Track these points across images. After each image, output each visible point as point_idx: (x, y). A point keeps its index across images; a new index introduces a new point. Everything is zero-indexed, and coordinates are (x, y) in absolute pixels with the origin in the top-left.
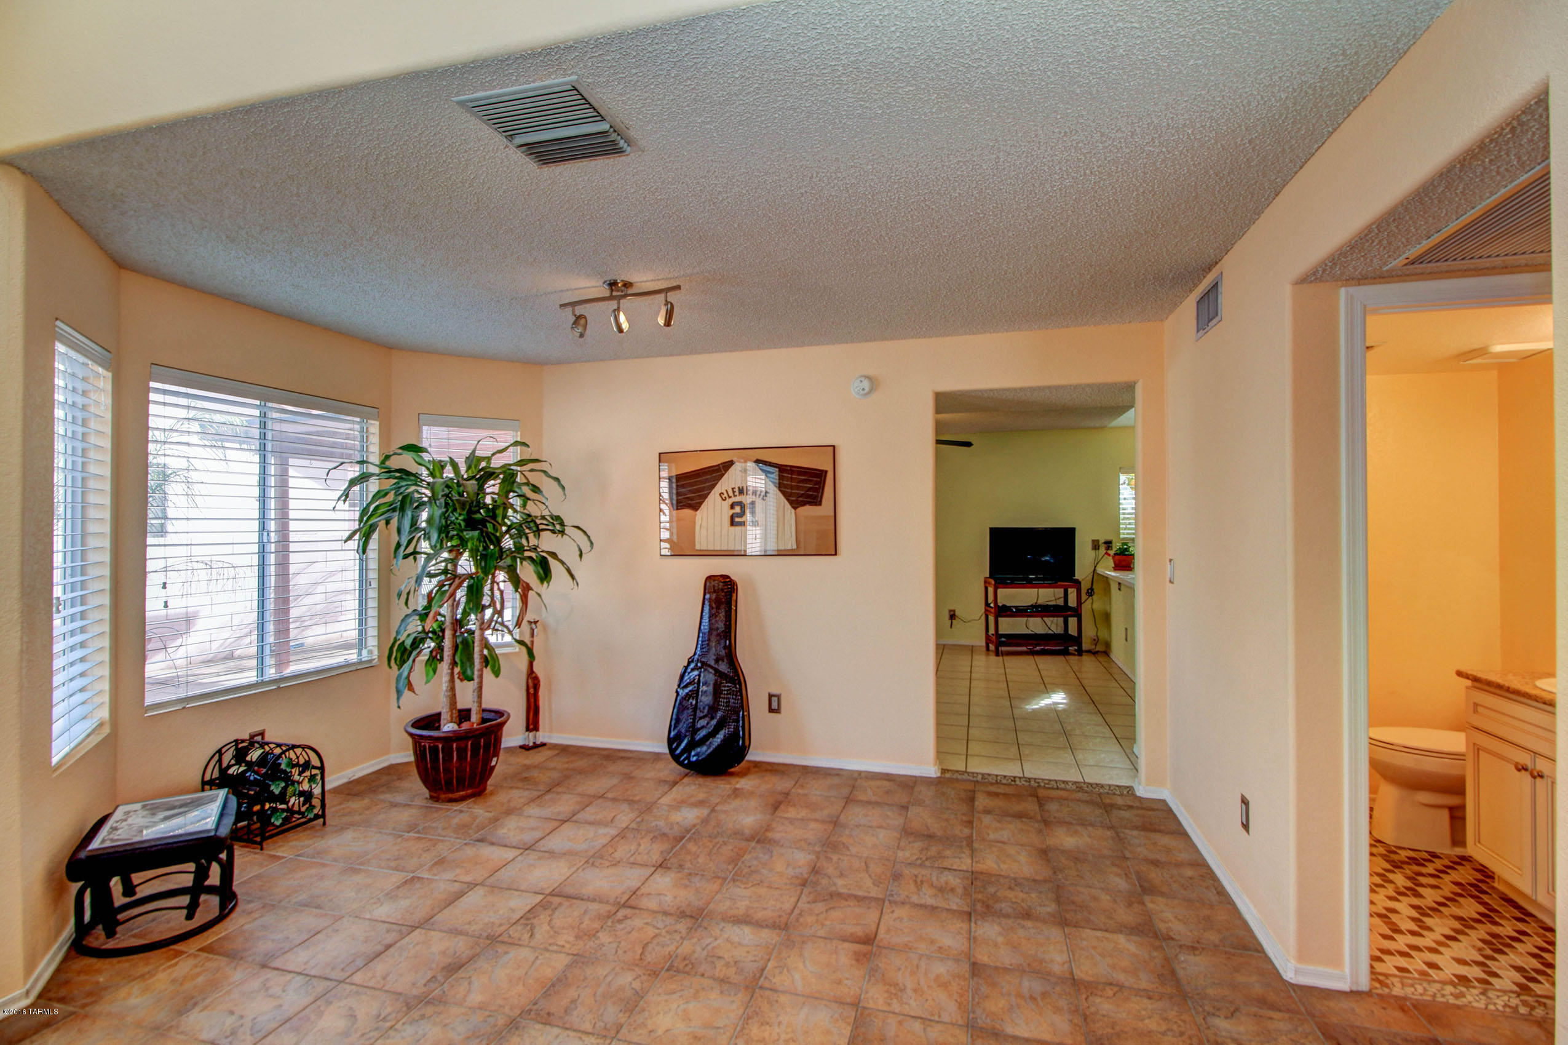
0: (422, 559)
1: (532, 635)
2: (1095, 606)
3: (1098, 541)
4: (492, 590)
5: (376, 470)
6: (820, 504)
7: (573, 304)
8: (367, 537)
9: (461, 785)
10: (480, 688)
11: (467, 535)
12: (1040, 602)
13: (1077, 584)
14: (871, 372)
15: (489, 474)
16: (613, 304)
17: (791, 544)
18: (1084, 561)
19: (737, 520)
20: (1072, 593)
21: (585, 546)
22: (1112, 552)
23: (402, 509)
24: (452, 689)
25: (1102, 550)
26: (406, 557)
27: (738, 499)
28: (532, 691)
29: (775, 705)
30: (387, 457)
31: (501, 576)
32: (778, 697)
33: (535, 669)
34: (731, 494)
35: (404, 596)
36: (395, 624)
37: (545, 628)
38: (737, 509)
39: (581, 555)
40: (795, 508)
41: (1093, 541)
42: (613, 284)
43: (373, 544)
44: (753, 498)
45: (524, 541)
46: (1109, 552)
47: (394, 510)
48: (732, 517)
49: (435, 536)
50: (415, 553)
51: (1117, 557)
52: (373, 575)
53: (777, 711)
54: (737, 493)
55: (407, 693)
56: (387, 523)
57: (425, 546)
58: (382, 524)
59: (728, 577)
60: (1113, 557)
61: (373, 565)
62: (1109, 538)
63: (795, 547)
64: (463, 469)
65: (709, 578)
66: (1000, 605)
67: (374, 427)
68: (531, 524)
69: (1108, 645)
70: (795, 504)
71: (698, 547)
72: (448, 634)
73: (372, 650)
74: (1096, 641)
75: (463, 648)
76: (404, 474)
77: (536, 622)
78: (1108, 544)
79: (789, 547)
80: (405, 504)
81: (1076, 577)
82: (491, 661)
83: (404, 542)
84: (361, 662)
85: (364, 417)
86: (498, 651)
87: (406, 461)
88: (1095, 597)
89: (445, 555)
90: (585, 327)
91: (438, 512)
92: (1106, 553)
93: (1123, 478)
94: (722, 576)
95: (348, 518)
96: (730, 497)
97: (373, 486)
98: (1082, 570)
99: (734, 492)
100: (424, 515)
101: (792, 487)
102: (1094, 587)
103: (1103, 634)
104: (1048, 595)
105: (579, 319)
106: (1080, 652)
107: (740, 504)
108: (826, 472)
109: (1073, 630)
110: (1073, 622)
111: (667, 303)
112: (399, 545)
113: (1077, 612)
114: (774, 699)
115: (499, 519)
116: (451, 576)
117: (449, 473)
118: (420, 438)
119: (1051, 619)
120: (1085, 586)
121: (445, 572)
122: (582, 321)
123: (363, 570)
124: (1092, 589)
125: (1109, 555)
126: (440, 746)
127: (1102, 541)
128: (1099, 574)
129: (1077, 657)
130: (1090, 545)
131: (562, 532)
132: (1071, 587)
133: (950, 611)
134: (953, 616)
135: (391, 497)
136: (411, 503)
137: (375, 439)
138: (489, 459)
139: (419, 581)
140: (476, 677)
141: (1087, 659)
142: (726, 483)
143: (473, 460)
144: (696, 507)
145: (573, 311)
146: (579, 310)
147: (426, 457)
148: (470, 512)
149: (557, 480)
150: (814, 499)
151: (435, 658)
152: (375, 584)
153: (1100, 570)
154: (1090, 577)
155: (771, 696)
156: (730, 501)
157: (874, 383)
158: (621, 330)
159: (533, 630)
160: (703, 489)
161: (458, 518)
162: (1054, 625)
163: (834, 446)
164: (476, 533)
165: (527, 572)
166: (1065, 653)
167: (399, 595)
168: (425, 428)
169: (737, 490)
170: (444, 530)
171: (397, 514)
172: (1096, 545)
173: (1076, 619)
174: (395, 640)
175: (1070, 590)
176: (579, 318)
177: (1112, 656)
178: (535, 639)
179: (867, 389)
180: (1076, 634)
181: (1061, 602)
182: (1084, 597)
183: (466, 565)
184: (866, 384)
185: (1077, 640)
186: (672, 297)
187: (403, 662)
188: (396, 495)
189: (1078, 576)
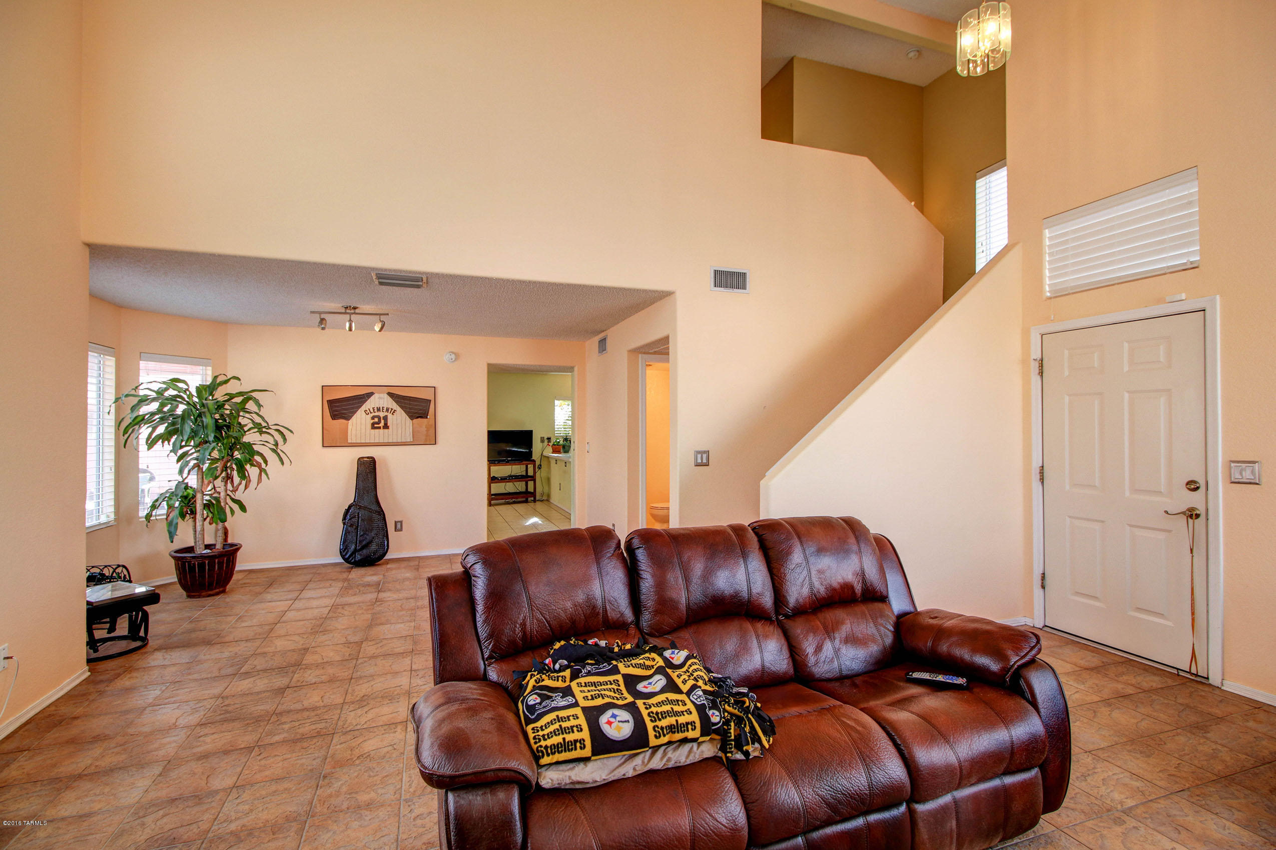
2: (543, 474)
3: (544, 438)
6: (426, 418)
7: (322, 313)
9: (210, 588)
12: (513, 474)
13: (533, 463)
14: (455, 350)
17: (410, 439)
18: (537, 448)
19: (376, 426)
20: (530, 467)
22: (551, 444)
25: (546, 442)
27: (377, 414)
29: (399, 526)
32: (401, 522)
34: (372, 411)
38: (376, 420)
40: (412, 420)
41: (541, 438)
42: (348, 308)
44: (385, 414)
48: (373, 424)
51: (554, 447)
52: (109, 463)
53: (401, 530)
54: (376, 411)
59: (372, 458)
60: (552, 446)
61: (109, 456)
62: (549, 436)
63: (412, 440)
65: (360, 459)
66: (493, 476)
67: (111, 361)
69: (549, 496)
70: (412, 417)
71: (349, 441)
74: (542, 495)
78: (549, 439)
79: (409, 441)
88: (543, 470)
90: (325, 324)
92: (548, 444)
93: (556, 402)
94: (368, 458)
96: (371, 413)
98: (536, 456)
99: (374, 410)
101: (410, 409)
102: (542, 464)
103: (547, 490)
104: (517, 469)
105: (322, 320)
106: (535, 501)
107: (378, 417)
108: (430, 400)
109: (531, 489)
110: (531, 484)
111: (381, 321)
113: (533, 478)
114: (398, 524)
119: (519, 483)
120: (537, 463)
122: (324, 322)
124: (540, 465)
126: (207, 562)
127: (546, 438)
128: (544, 456)
129: (533, 504)
130: (539, 440)
132: (530, 464)
137: (110, 370)
141: (538, 504)
142: (370, 404)
144: (348, 418)
145: (320, 316)
146: (323, 316)
150: (423, 415)
152: (111, 470)
153: (545, 454)
154: (540, 458)
155: (397, 522)
156: (373, 415)
157: (457, 356)
160: (353, 408)
162: (520, 486)
163: (434, 387)
166: (526, 502)
169: (376, 409)
172: (542, 440)
173: (532, 482)
175: (529, 466)
177: (551, 501)
179: (453, 359)
180: (533, 491)
181: (524, 473)
182: (537, 469)
184: (453, 356)
185: (533, 494)
189: (534, 458)
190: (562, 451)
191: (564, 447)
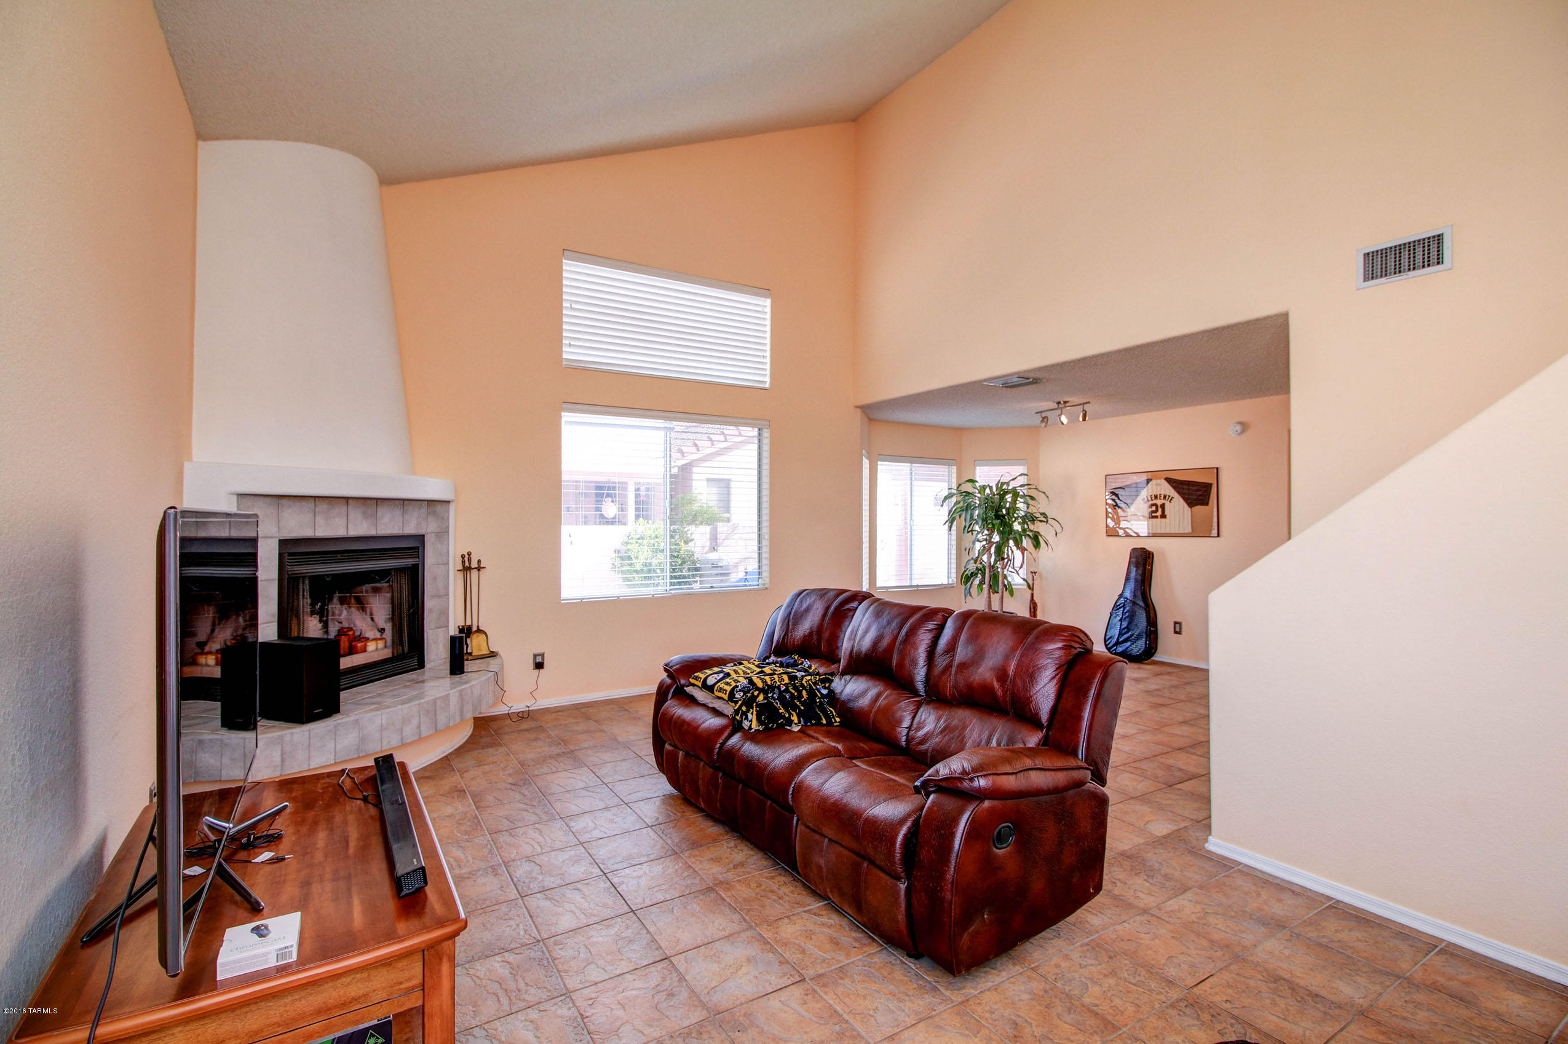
0: (975, 533)
1: (1033, 580)
4: (1008, 550)
5: (955, 492)
6: (1207, 504)
7: (1041, 412)
8: (952, 523)
10: (1002, 598)
11: (994, 522)
14: (1241, 419)
15: (1006, 493)
16: (1059, 412)
17: (1188, 530)
19: (1153, 514)
21: (1059, 530)
23: (967, 510)
24: (989, 597)
26: (968, 532)
27: (1154, 501)
28: (1032, 610)
29: (1178, 629)
30: (960, 485)
31: (1011, 543)
32: (1180, 623)
33: (1035, 599)
34: (1150, 498)
35: (967, 550)
36: (964, 564)
37: (1040, 576)
38: (1154, 508)
39: (1056, 534)
40: (1191, 507)
42: (1059, 403)
43: (954, 528)
44: (1163, 501)
45: (1026, 526)
47: (963, 510)
48: (1151, 513)
49: (980, 522)
50: (972, 530)
52: (954, 543)
53: (1179, 632)
54: (1154, 498)
55: (968, 597)
56: (960, 517)
57: (977, 528)
58: (958, 517)
59: (1145, 549)
61: (954, 537)
63: (1190, 531)
64: (994, 489)
65: (1134, 550)
67: (954, 469)
68: (1030, 518)
70: (1190, 503)
72: (987, 571)
73: (953, 579)
75: (995, 577)
76: (968, 493)
77: (1035, 573)
79: (1187, 531)
80: (968, 508)
82: (1009, 588)
83: (967, 526)
84: (948, 584)
85: (950, 465)
86: (1013, 587)
87: (968, 487)
89: (986, 532)
90: (1047, 422)
91: (982, 512)
94: (1141, 548)
95: (944, 513)
96: (1148, 501)
97: (954, 499)
99: (1152, 497)
100: (977, 513)
101: (1188, 494)
107: (1156, 505)
108: (1211, 485)
111: (1083, 410)
112: (965, 527)
114: (1177, 626)
115: (1011, 515)
116: (990, 542)
117: (988, 491)
118: (974, 474)
121: (986, 540)
122: (1046, 420)
123: (949, 540)
131: (1047, 522)
135: (961, 504)
136: (971, 507)
137: (954, 475)
138: (1008, 484)
139: (974, 543)
140: (1000, 591)
142: (1148, 491)
143: (1000, 485)
145: (1041, 415)
146: (1044, 415)
147: (977, 484)
148: (997, 511)
149: (1044, 493)
150: (1205, 502)
151: (982, 582)
152: (955, 547)
155: (1176, 623)
156: (1151, 502)
157: (1243, 428)
158: (1063, 424)
159: (1033, 577)
160: (1132, 496)
161: (991, 514)
163: (1217, 468)
164: (999, 521)
165: (1026, 542)
167: (966, 550)
168: (977, 468)
169: (1162, 496)
170: (984, 520)
171: (964, 513)
174: (963, 573)
176: (1044, 418)
178: (1035, 582)
179: (1239, 431)
183: (996, 538)
184: (1238, 428)
186: (1086, 407)
187: (966, 583)
188: (964, 503)
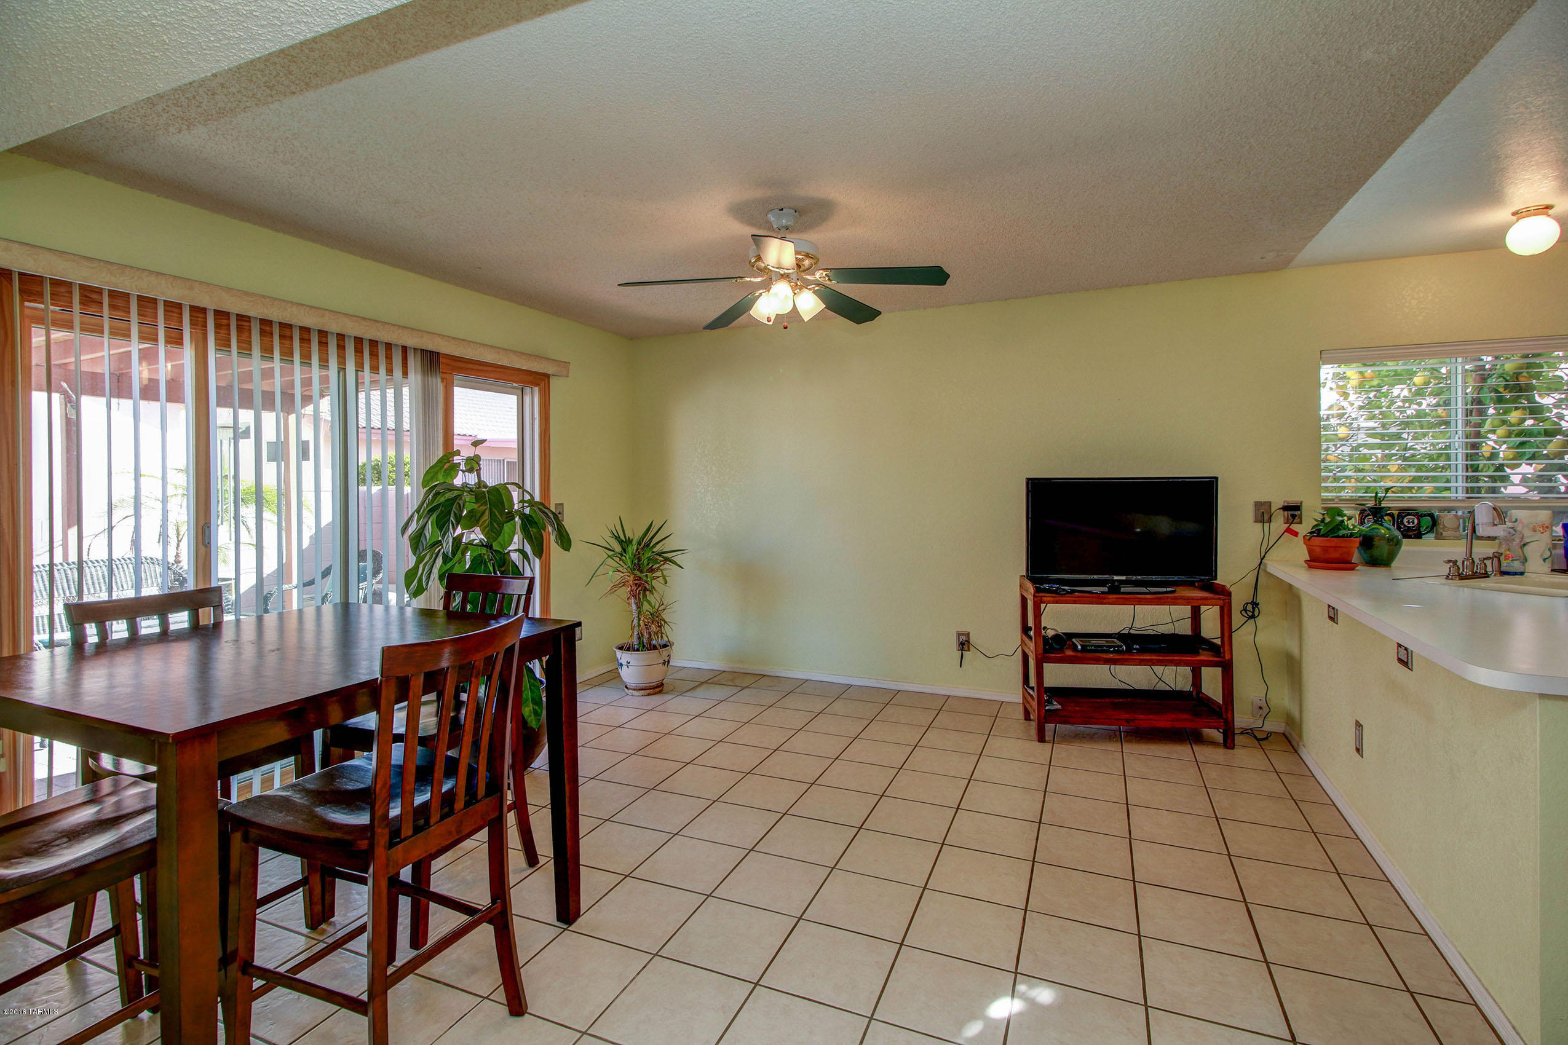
2: (1261, 638)
3: (1269, 504)
13: (1222, 594)
20: (1210, 617)
22: (1302, 530)
25: (1279, 523)
41: (1258, 505)
46: (1294, 527)
51: (1317, 541)
60: (1307, 540)
62: (1293, 499)
66: (1050, 633)
74: (1263, 713)
78: (1293, 510)
81: (1220, 580)
88: (1260, 620)
92: (1288, 530)
93: (1327, 372)
98: (1233, 567)
102: (1260, 599)
103: (1281, 698)
104: (1155, 617)
106: (1228, 738)
109: (1212, 690)
110: (1212, 672)
113: (1221, 654)
120: (1239, 599)
124: (1255, 604)
125: (1296, 534)
127: (1278, 502)
128: (1271, 575)
129: (1222, 751)
130: (1250, 513)
132: (1205, 601)
133: (959, 634)
134: (964, 644)
141: (1245, 755)
153: (1273, 568)
154: (1251, 579)
162: (1171, 676)
166: (1196, 738)
172: (1263, 513)
173: (1219, 670)
180: (1219, 699)
181: (1185, 633)
182: (1237, 618)
185: (1223, 711)
189: (1223, 577)
190: (1356, 558)
191: (1367, 542)
